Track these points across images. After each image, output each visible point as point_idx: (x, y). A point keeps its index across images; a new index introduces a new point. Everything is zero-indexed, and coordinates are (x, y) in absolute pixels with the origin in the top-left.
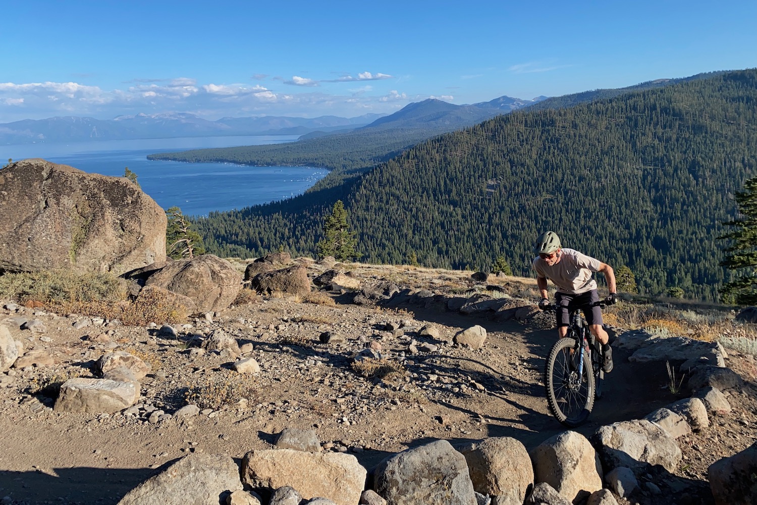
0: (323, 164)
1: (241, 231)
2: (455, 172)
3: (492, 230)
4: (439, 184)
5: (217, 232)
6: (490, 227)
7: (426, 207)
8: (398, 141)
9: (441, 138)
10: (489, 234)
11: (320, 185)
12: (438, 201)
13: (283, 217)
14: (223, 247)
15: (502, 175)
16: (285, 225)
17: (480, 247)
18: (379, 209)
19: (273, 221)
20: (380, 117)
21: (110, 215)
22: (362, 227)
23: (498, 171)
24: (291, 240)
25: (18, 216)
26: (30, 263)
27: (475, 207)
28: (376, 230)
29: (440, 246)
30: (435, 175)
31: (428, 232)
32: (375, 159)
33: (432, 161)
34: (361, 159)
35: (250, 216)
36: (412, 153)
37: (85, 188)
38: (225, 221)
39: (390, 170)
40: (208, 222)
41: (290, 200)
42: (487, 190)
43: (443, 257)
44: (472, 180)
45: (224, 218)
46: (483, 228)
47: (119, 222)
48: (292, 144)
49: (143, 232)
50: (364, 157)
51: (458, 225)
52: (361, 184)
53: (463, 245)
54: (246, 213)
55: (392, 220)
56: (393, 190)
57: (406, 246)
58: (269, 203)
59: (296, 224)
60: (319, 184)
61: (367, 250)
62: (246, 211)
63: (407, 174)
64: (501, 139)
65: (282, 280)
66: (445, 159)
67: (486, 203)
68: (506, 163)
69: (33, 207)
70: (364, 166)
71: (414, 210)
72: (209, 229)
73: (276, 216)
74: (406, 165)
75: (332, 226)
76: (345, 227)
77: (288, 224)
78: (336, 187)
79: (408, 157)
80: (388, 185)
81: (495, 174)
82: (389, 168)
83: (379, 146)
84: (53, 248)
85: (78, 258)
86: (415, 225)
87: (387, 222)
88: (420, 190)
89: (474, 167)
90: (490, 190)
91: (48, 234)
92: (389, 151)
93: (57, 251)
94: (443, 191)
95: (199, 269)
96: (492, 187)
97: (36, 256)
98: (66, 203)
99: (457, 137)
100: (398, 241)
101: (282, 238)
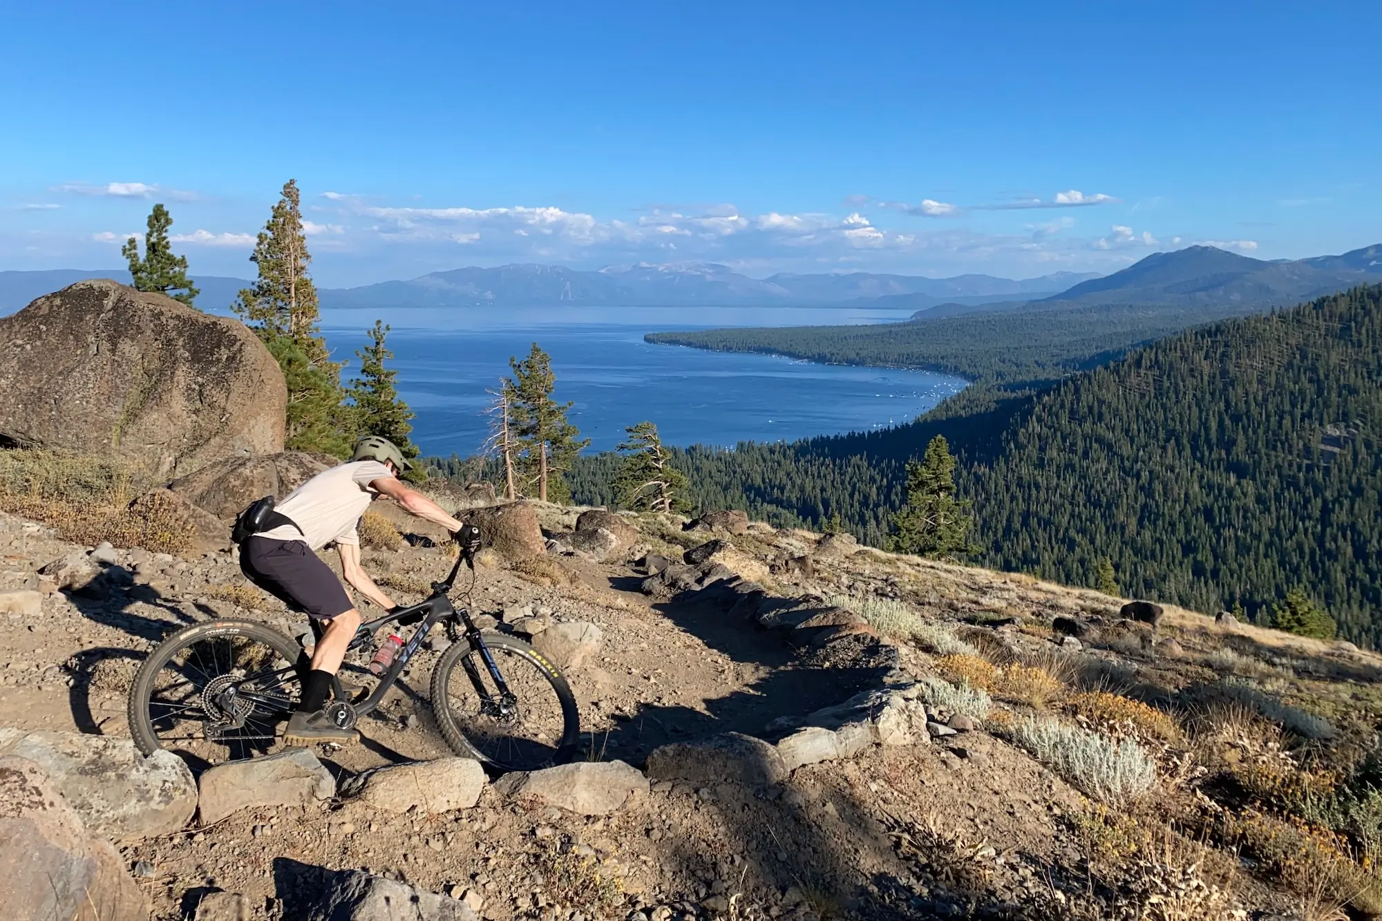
0: (956, 367)
1: (789, 483)
2: (1246, 402)
3: (1328, 537)
4: (1205, 425)
5: (747, 479)
6: (1323, 530)
7: (1172, 471)
8: (1119, 329)
9: (1218, 328)
10: (1321, 544)
11: (948, 408)
12: (1201, 460)
13: (870, 464)
14: (756, 508)
15: (1363, 417)
16: (873, 480)
17: (1296, 570)
18: (1066, 467)
19: (849, 470)
20: (1084, 279)
21: (183, 375)
22: (1027, 500)
23: (1352, 406)
24: (881, 510)
25: (52, 365)
26: (53, 438)
27: (1293, 483)
28: (1057, 509)
29: (1199, 558)
30: (1198, 405)
31: (1172, 524)
32: (1066, 364)
33: (1193, 376)
34: (1036, 362)
35: (809, 457)
36: (1148, 356)
37: (160, 330)
38: (764, 460)
39: (1096, 388)
40: (734, 459)
41: (886, 433)
42: (1322, 447)
43: (1206, 583)
44: (1287, 422)
45: (762, 455)
46: (1306, 530)
47: (197, 388)
48: (899, 325)
49: (229, 407)
50: (1043, 359)
51: (1245, 518)
52: (1030, 412)
53: (1256, 561)
54: (802, 451)
55: (1093, 492)
56: (1101, 429)
57: (1121, 549)
58: (844, 434)
59: (893, 479)
60: (946, 407)
61: (1033, 547)
62: (801, 446)
63: (1134, 398)
64: (1364, 337)
65: (485, 523)
66: (1224, 372)
67: (1319, 476)
68: (1373, 391)
69: (78, 352)
70: (1042, 377)
71: (1145, 475)
72: (735, 472)
73: (855, 460)
74: (1133, 380)
75: (921, 484)
76: (948, 488)
77: (878, 478)
78: (979, 414)
79: (1138, 363)
80: (1090, 420)
81: (1345, 414)
82: (1095, 383)
83: (1078, 338)
84: (89, 419)
85: (124, 439)
86: (1145, 507)
87: (1082, 495)
88: (1162, 435)
89: (1292, 393)
90: (1329, 448)
91: (85, 397)
92: (1099, 351)
93: (94, 424)
94: (1214, 440)
95: (252, 472)
96: (1335, 441)
97: (62, 428)
98: (126, 351)
99: (1256, 328)
100: (1104, 538)
101: (865, 503)
